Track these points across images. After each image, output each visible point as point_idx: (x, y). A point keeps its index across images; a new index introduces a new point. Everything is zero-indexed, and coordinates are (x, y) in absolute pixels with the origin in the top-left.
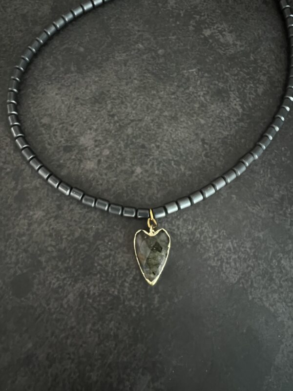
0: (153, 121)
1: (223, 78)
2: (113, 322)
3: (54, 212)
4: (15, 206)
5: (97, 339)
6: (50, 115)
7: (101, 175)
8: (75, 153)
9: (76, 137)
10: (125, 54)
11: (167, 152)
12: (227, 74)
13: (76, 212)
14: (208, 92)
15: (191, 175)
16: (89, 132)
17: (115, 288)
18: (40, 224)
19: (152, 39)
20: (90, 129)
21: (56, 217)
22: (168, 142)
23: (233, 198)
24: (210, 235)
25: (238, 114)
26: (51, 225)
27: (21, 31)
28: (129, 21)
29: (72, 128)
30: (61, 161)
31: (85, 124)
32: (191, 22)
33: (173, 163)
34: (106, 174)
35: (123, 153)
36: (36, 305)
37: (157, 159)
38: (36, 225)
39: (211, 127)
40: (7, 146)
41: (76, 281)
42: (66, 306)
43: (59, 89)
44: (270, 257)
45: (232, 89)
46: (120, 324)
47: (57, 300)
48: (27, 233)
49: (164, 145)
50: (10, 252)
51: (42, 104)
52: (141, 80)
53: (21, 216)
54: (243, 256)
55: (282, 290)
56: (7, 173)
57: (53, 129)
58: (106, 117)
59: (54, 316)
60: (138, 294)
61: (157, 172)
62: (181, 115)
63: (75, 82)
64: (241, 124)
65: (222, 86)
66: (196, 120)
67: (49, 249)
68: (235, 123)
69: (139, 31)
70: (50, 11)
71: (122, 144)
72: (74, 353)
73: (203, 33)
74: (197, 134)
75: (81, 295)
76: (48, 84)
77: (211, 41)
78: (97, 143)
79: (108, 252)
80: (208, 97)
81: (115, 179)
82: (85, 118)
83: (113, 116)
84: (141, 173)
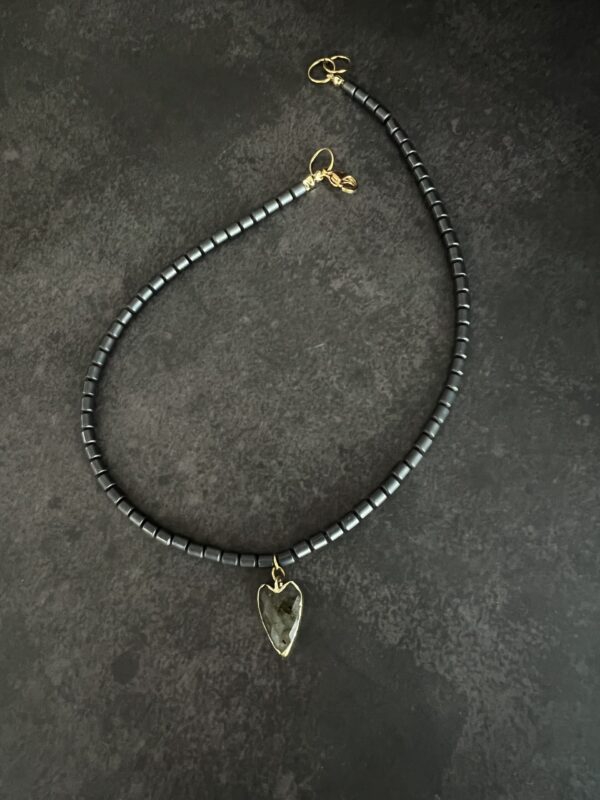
0: (270, 427)
1: (363, 350)
2: (240, 708)
3: (155, 568)
4: (106, 564)
5: (223, 731)
6: (137, 436)
7: (210, 512)
8: (173, 485)
9: (172, 462)
10: (226, 335)
11: (293, 469)
12: (368, 343)
13: (181, 565)
14: (343, 374)
15: (327, 500)
16: (188, 452)
17: (239, 662)
18: (139, 585)
19: (261, 307)
20: (190, 449)
21: (158, 575)
22: (293, 455)
23: (386, 525)
24: (359, 581)
25: (387, 402)
26: (152, 587)
27: (87, 320)
28: (228, 284)
29: (167, 451)
30: (158, 498)
31: (183, 444)
32: (314, 271)
33: (302, 483)
34: (216, 511)
35: (236, 478)
36: (144, 692)
37: (280, 481)
38: (134, 587)
39: (350, 426)
40: (87, 485)
41: (190, 658)
42: (181, 691)
43: (145, 397)
44: (442, 604)
45: (377, 365)
46: (249, 709)
47: (169, 683)
48: (125, 599)
49: (288, 461)
50: (106, 626)
51: (125, 422)
52: (250, 371)
53: (115, 578)
54: (405, 606)
55: (460, 649)
56: (91, 522)
57: (142, 455)
58: (209, 429)
59: (168, 705)
60: (269, 669)
61: (282, 500)
62: (308, 415)
63: (164, 385)
64: (393, 417)
65: (363, 363)
66: (330, 418)
67: (154, 618)
68: (384, 416)
69: (242, 297)
70: (121, 285)
71: (233, 465)
72: (196, 750)
73: (332, 285)
74: (332, 439)
75: (199, 675)
76: (131, 393)
77: (343, 296)
78: (200, 468)
79: (228, 616)
80: (344, 383)
81: (228, 515)
82: (182, 434)
83: (217, 427)
84: (262, 503)
